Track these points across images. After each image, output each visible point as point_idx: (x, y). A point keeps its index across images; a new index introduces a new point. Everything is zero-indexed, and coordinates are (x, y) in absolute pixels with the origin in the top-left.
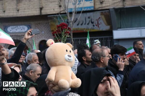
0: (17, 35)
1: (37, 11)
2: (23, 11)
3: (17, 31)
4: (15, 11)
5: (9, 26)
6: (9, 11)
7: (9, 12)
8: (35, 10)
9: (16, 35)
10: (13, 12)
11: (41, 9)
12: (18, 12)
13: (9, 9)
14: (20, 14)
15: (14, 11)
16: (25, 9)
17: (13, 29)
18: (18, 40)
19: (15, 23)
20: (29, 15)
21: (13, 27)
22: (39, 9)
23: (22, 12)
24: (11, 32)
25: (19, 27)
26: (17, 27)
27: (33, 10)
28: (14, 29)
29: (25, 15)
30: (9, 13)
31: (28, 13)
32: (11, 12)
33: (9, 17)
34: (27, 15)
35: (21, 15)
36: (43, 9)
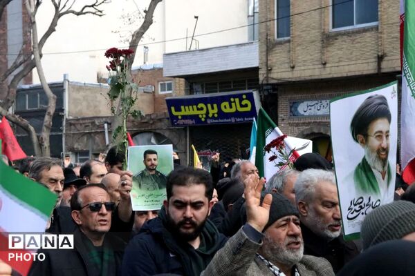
0: (320, 122)
1: (371, 64)
2: (337, 65)
3: (320, 113)
4: (316, 67)
5: (303, 102)
6: (304, 66)
7: (303, 68)
8: (364, 61)
9: (318, 121)
10: (312, 67)
11: (380, 59)
12: (325, 67)
13: (305, 61)
14: (328, 72)
15: (314, 65)
16: (339, 61)
17: (310, 107)
18: (321, 133)
19: (317, 95)
20: (349, 74)
21: (310, 103)
22: (376, 60)
23: (333, 68)
24: (306, 114)
25: (323, 102)
26: (320, 104)
27: (360, 61)
28: (313, 108)
29: (339, 75)
30: (304, 70)
31: (347, 68)
32: (309, 67)
33: (302, 79)
34: (345, 75)
35: (330, 74)
36: (386, 58)
